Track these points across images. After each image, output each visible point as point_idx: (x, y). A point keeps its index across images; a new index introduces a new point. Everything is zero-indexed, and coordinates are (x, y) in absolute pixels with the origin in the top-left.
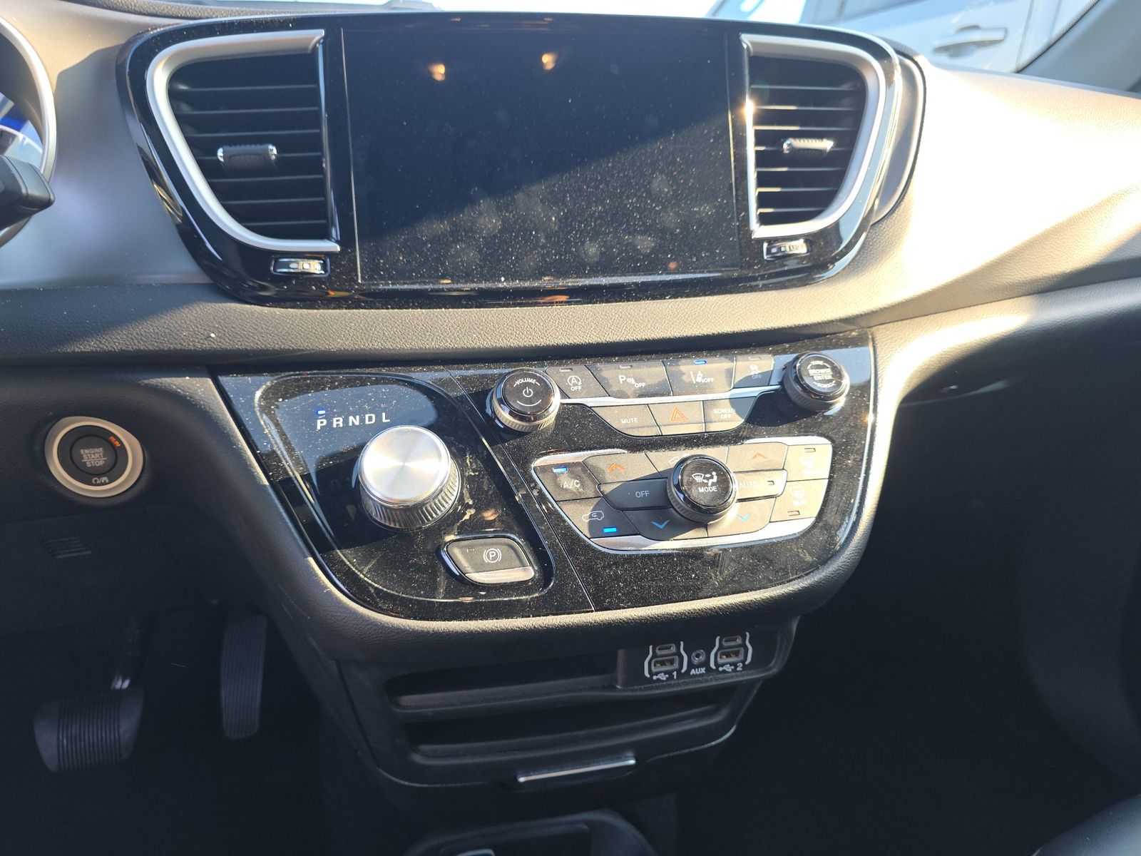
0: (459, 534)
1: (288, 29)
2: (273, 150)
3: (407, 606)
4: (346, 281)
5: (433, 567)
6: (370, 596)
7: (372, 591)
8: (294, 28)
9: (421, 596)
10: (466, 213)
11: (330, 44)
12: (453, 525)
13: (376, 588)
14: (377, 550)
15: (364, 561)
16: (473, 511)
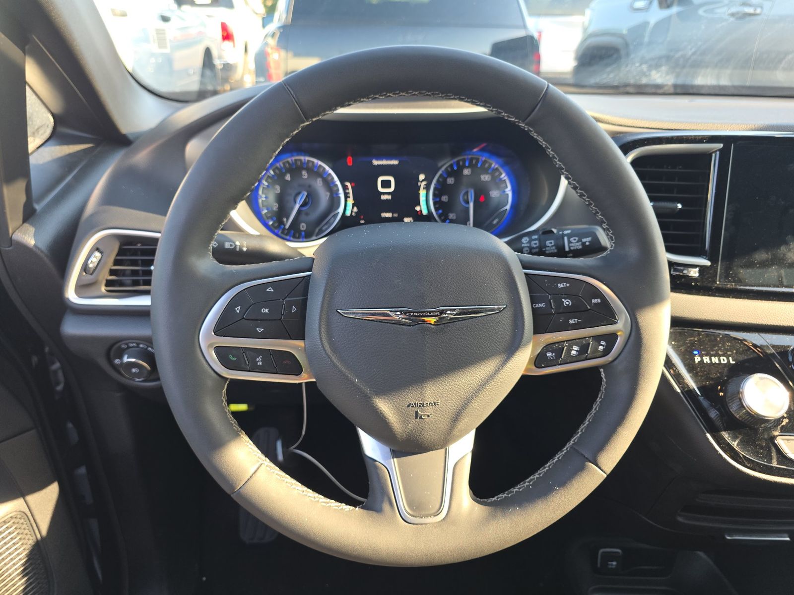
0: (781, 432)
1: (703, 142)
2: (680, 206)
3: (759, 467)
4: (710, 281)
5: (769, 448)
6: (741, 458)
7: (742, 456)
8: (707, 142)
9: (765, 462)
10: (781, 249)
11: (724, 153)
12: (777, 427)
13: (743, 455)
14: (740, 434)
15: (734, 439)
16: (787, 420)
